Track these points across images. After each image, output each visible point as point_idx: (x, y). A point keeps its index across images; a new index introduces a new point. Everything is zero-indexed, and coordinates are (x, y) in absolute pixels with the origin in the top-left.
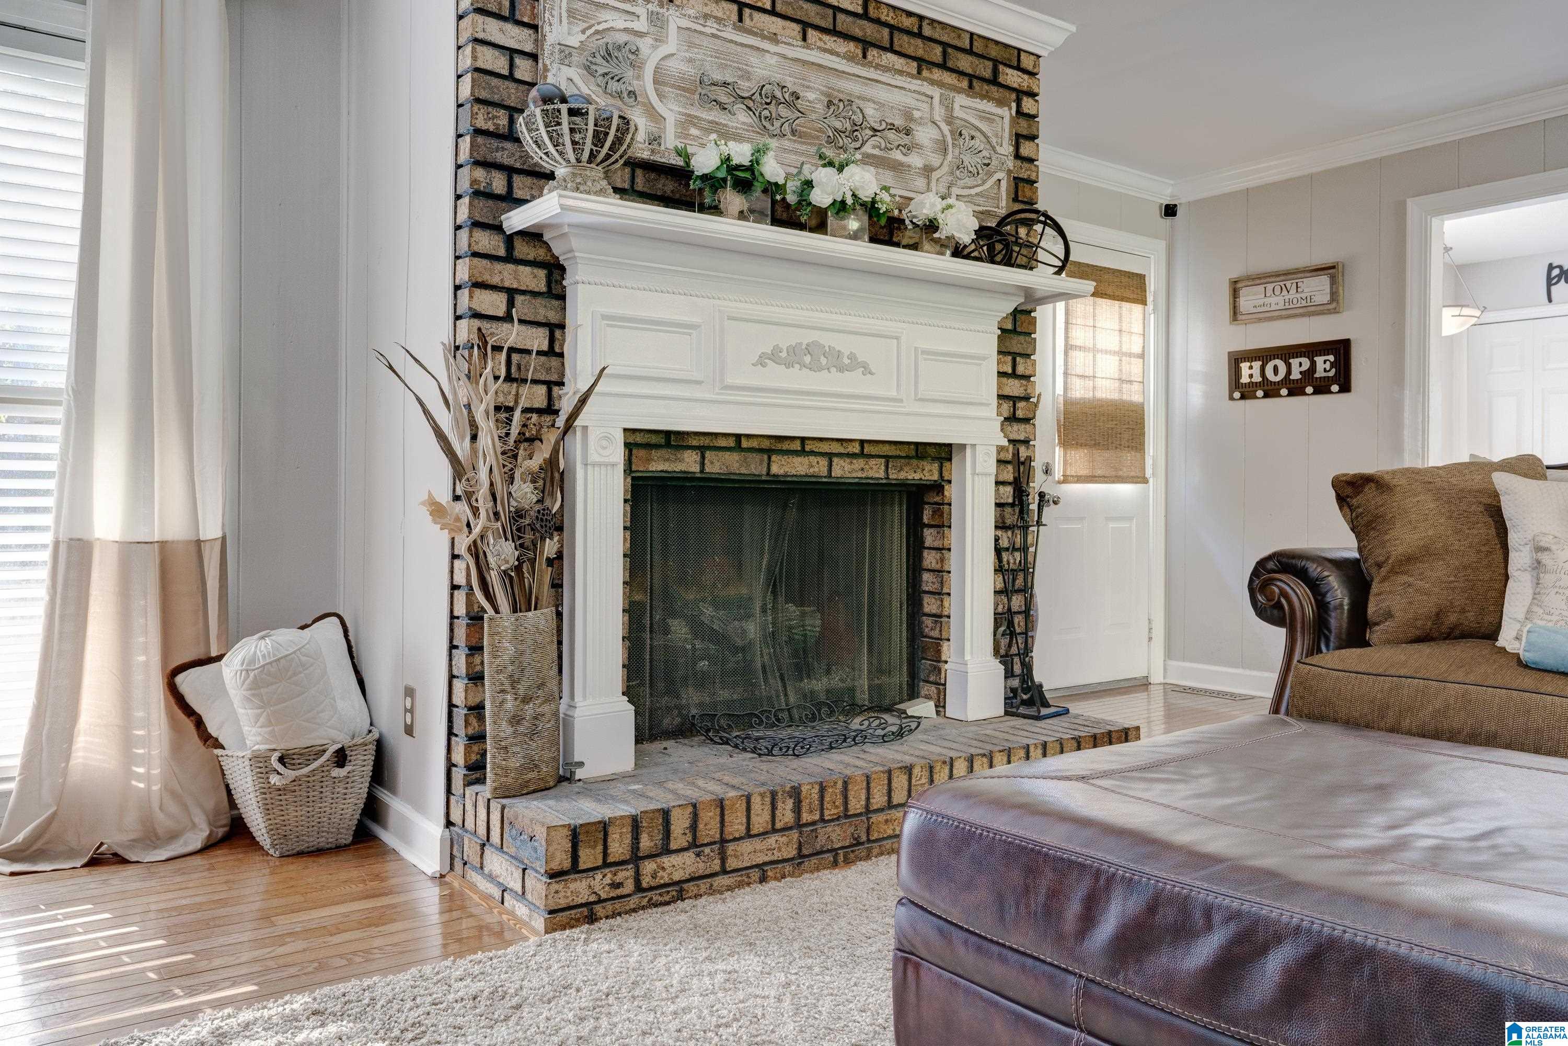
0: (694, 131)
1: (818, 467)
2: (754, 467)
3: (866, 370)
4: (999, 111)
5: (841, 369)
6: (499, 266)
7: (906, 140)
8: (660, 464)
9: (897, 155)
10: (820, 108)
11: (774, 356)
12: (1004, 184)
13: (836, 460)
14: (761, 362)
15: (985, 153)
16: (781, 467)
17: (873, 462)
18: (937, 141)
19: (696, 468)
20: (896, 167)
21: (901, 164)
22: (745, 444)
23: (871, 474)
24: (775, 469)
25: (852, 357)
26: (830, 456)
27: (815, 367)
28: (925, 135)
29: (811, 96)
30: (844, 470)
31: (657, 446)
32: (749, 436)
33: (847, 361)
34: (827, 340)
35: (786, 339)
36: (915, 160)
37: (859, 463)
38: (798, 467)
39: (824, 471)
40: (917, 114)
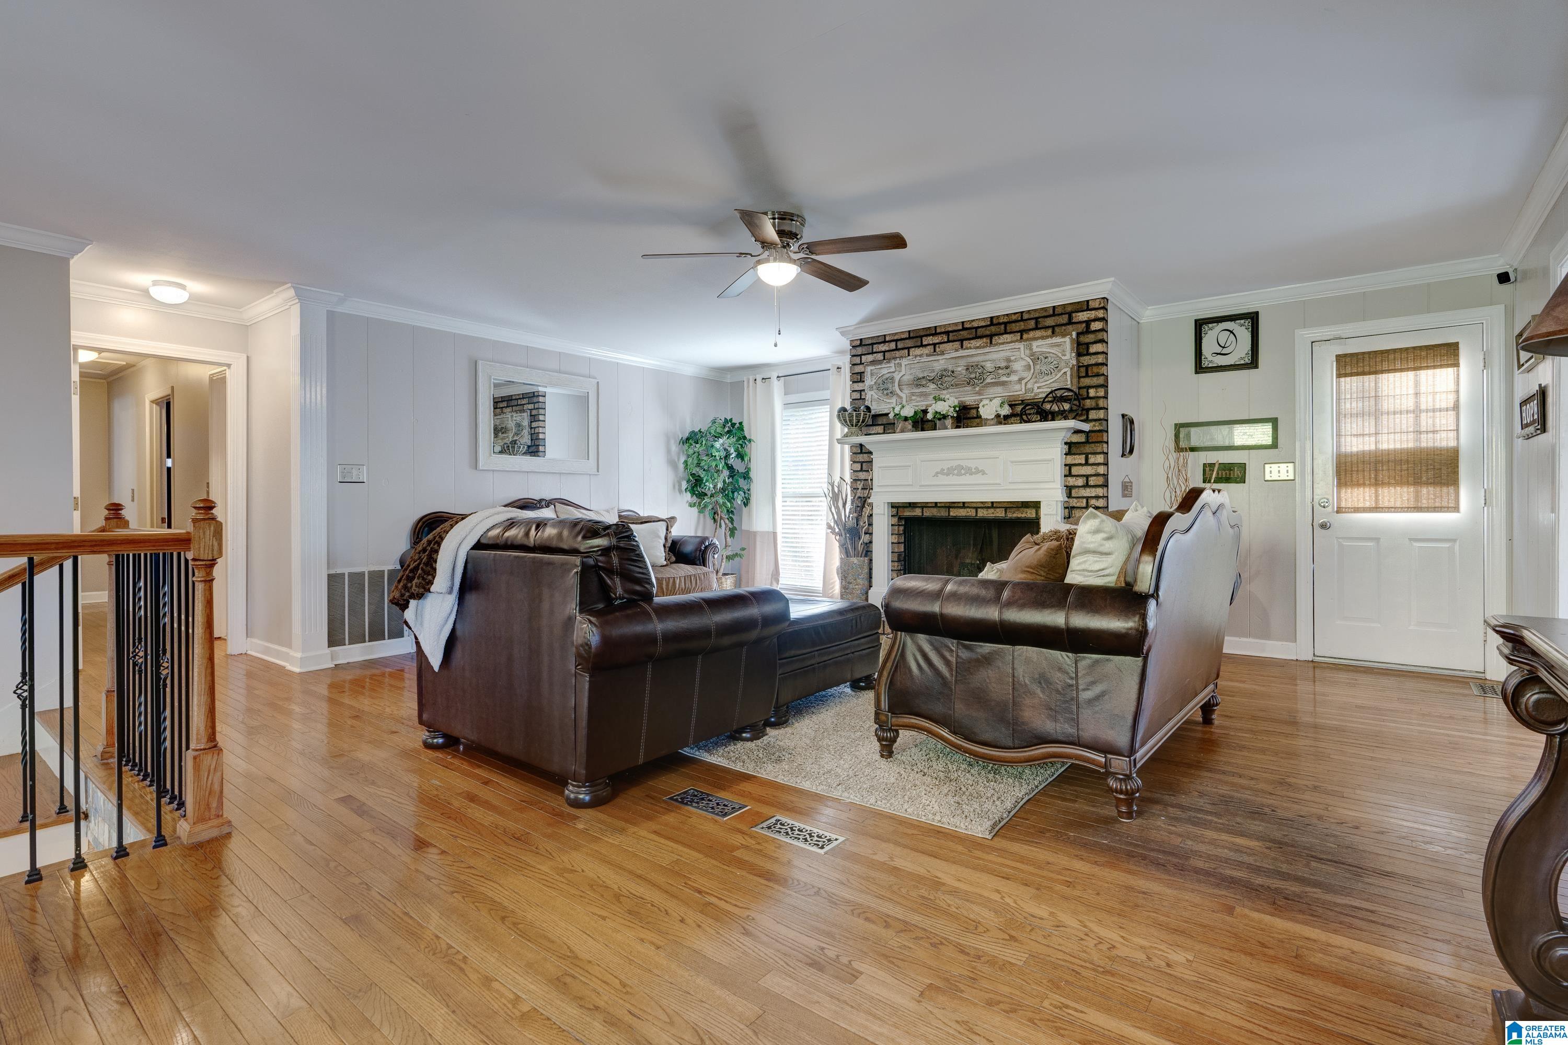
0: (913, 398)
1: (971, 513)
2: (943, 513)
3: (984, 473)
4: (1063, 340)
5: (971, 474)
7: (1008, 371)
8: (908, 513)
9: (1004, 379)
10: (964, 372)
11: (942, 472)
12: (1069, 374)
13: (979, 510)
14: (937, 474)
15: (1055, 362)
16: (954, 513)
17: (998, 510)
18: (1025, 366)
19: (920, 514)
20: (1003, 384)
21: (1006, 382)
22: (939, 505)
23: (997, 515)
24: (952, 514)
25: (976, 468)
26: (976, 508)
27: (959, 474)
28: (1017, 366)
29: (959, 369)
30: (982, 513)
31: (906, 507)
32: (940, 503)
33: (973, 470)
34: (963, 463)
35: (946, 465)
36: (1014, 378)
37: (992, 510)
38: (962, 513)
39: (974, 514)
40: (1012, 358)
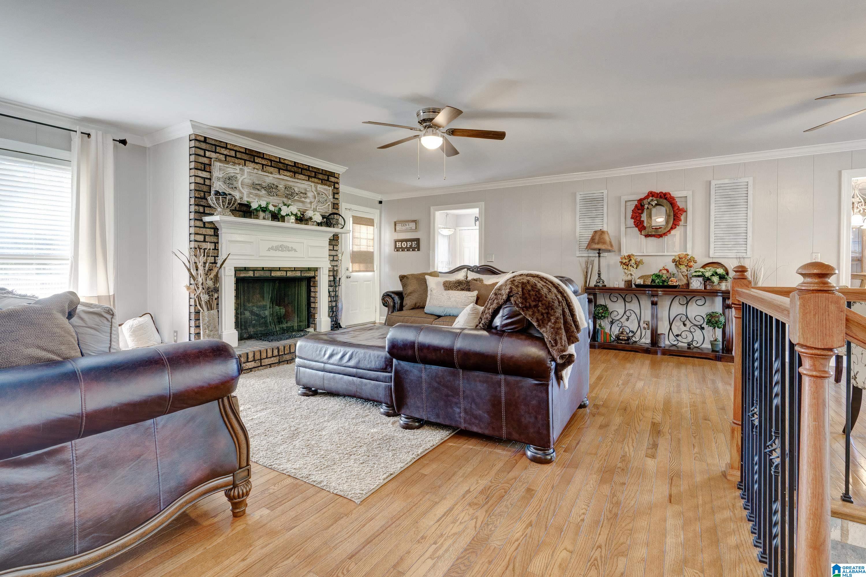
0: (251, 196)
1: (283, 274)
2: (267, 274)
3: (295, 251)
4: (329, 188)
5: (289, 251)
6: (202, 229)
7: (305, 196)
8: (243, 275)
9: (303, 199)
10: (283, 189)
11: (272, 248)
12: (330, 205)
13: (288, 272)
14: (269, 250)
15: (326, 198)
16: (274, 274)
17: (297, 272)
18: (313, 196)
19: (252, 275)
20: (303, 202)
21: (304, 201)
22: (265, 269)
23: (297, 275)
24: (272, 275)
25: (292, 248)
26: (286, 271)
27: (282, 251)
28: (310, 194)
29: (281, 186)
30: (290, 274)
31: (242, 270)
32: (266, 267)
33: (290, 249)
34: (285, 244)
35: (275, 244)
36: (308, 200)
37: (294, 272)
38: (278, 274)
39: (285, 275)
40: (308, 190)
